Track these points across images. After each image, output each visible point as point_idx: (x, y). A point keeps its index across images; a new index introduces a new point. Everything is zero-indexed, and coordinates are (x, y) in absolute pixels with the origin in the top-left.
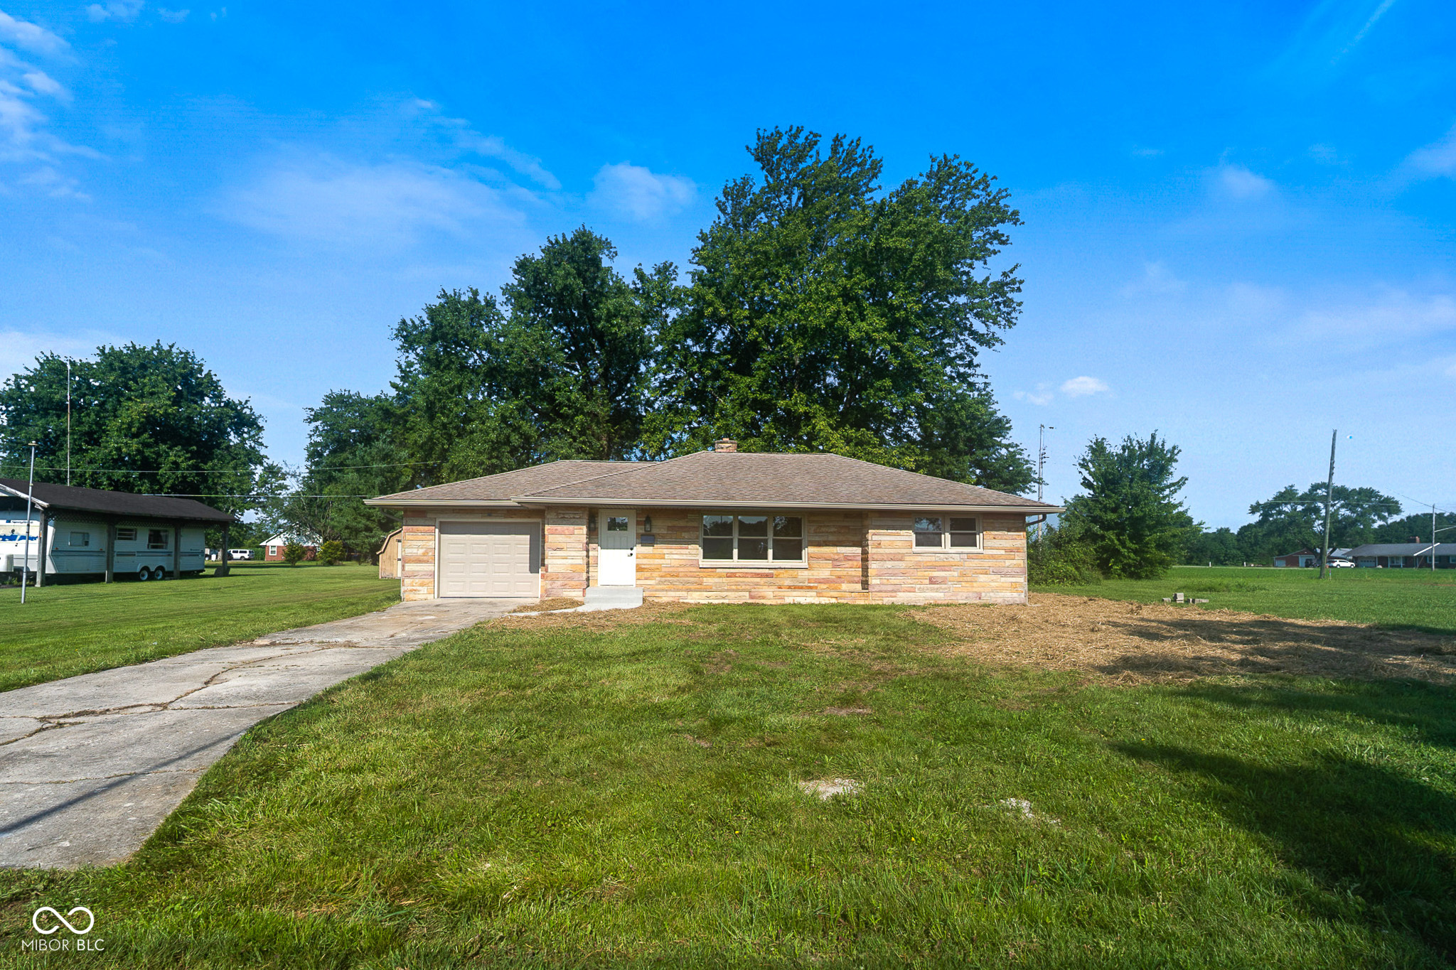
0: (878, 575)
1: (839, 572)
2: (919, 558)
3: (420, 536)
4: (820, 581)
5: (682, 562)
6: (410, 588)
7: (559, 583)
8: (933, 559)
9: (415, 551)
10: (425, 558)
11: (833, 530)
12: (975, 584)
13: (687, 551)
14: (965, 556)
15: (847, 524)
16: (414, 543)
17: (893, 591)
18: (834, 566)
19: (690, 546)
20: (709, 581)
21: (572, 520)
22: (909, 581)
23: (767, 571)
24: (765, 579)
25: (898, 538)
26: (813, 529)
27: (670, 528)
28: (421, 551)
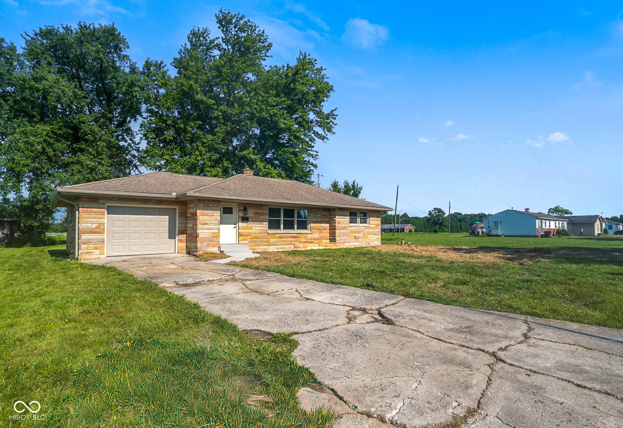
0: (339, 236)
1: (322, 235)
2: (351, 229)
3: (94, 215)
4: (315, 239)
5: (260, 231)
6: (85, 251)
7: (205, 243)
8: (356, 229)
9: (90, 225)
10: (98, 230)
11: (320, 216)
12: (368, 239)
13: (262, 225)
14: (364, 227)
15: (324, 213)
16: (90, 220)
17: (344, 243)
18: (320, 232)
19: (264, 223)
20: (272, 240)
21: (213, 208)
22: (349, 238)
23: (295, 235)
24: (295, 239)
25: (345, 220)
26: (312, 215)
27: (255, 213)
28: (94, 226)
